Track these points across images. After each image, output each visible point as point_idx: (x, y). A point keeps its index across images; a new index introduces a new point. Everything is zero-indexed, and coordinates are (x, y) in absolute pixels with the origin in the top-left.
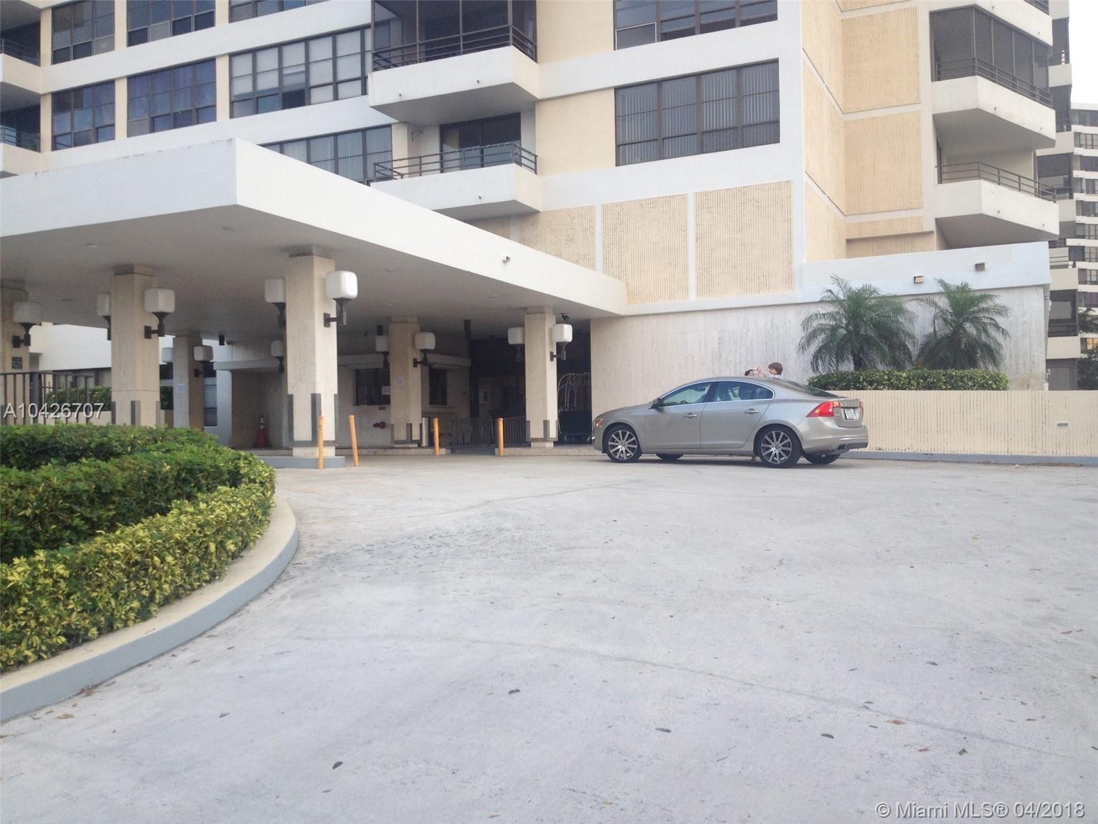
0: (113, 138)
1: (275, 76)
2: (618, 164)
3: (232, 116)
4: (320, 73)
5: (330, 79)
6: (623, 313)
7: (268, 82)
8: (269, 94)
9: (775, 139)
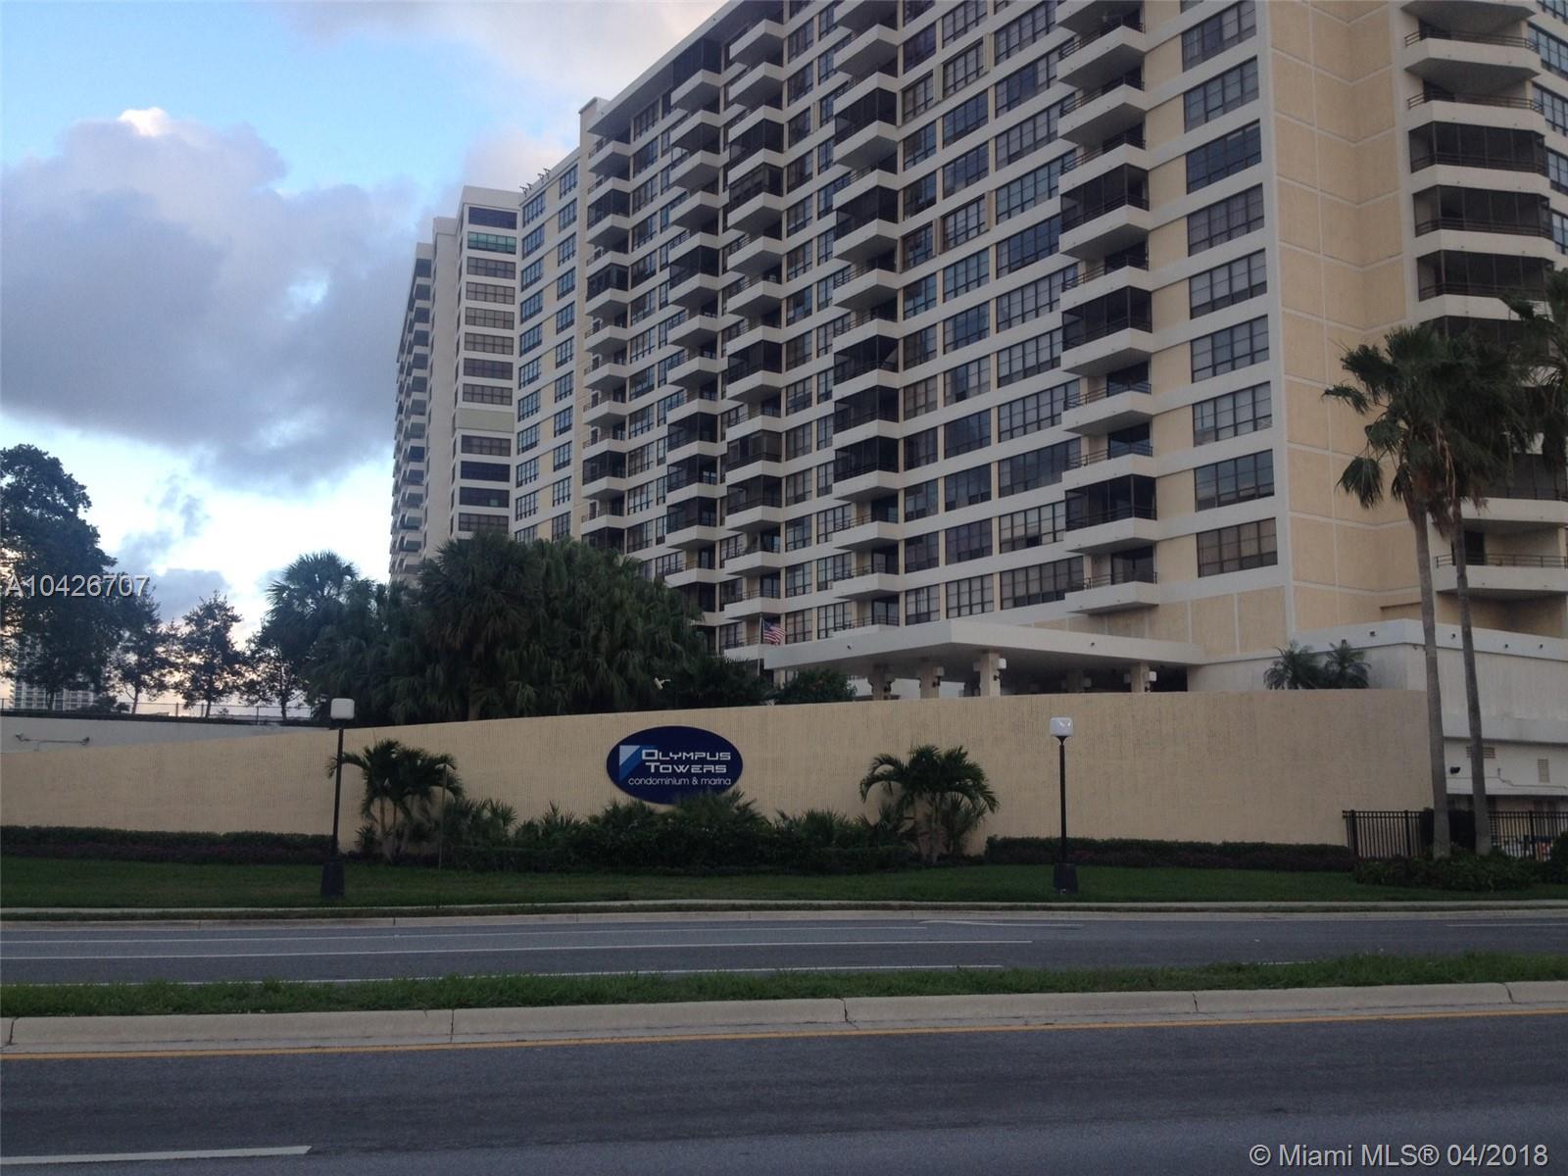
0: (938, 565)
1: (1023, 528)
2: (1199, 576)
3: (1001, 552)
4: (1047, 526)
5: (1051, 530)
6: (1200, 663)
7: (1019, 532)
8: (1020, 539)
9: (1275, 562)
